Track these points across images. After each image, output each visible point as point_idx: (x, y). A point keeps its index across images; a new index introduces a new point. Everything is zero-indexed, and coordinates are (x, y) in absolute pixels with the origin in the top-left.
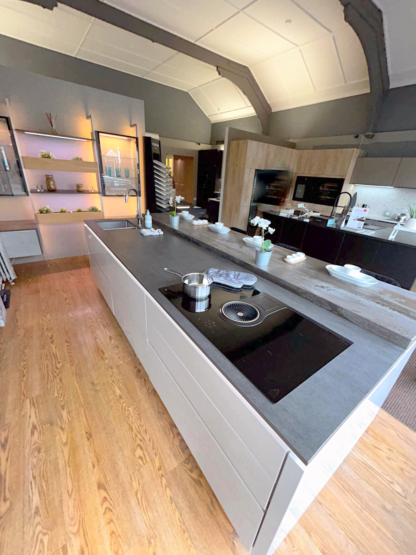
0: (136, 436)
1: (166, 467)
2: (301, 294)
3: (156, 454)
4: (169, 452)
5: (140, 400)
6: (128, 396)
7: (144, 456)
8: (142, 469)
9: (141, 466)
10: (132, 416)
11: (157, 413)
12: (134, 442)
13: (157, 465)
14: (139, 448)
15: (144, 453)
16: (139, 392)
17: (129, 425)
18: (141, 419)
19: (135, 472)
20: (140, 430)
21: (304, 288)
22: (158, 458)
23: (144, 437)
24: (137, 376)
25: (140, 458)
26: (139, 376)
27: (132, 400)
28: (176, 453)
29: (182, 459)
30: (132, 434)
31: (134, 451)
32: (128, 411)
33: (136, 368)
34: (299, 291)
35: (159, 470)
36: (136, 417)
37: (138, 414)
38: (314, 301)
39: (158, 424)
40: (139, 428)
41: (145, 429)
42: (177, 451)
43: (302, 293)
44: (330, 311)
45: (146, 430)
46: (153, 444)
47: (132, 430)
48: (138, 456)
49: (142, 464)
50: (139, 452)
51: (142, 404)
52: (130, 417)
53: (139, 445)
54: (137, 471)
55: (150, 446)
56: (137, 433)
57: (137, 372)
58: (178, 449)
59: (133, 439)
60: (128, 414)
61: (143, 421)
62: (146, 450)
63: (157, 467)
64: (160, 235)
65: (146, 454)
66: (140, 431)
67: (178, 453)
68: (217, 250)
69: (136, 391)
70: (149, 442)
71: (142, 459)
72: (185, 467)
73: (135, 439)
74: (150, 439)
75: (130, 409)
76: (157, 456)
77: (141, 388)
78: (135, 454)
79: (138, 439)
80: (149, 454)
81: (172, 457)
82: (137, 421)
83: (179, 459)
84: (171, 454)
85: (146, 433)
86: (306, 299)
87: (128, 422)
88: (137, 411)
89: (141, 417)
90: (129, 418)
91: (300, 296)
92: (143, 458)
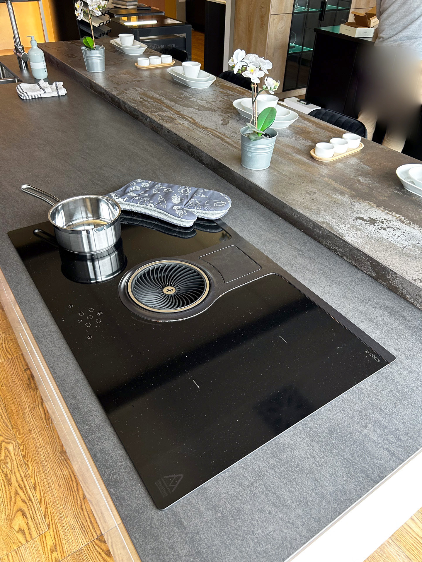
0: (17, 493)
1: (66, 546)
2: (320, 239)
3: (48, 525)
4: (73, 521)
5: (30, 430)
6: (9, 424)
7: (29, 529)
8: (22, 549)
9: (21, 544)
10: (12, 460)
11: (58, 453)
12: (12, 504)
13: (50, 543)
14: (19, 516)
15: (28, 524)
16: (29, 417)
17: (6, 476)
18: (28, 465)
19: (10, 554)
20: (24, 483)
21: (328, 224)
22: (52, 533)
23: (31, 496)
24: (29, 385)
25: (22, 531)
26: (33, 385)
27: (15, 430)
28: (85, 524)
29: (94, 534)
30: (9, 491)
31: (10, 520)
32: (6, 451)
33: (28, 372)
34: (318, 231)
35: (52, 551)
36: (20, 460)
37: (24, 457)
38: (345, 255)
39: (59, 473)
40: (23, 481)
41: (33, 481)
42: (88, 520)
43: (323, 237)
44: (372, 277)
45: (35, 483)
46: (46, 508)
47: (11, 485)
48: (16, 528)
49: (24, 542)
50: (19, 522)
51: (33, 438)
52: (9, 460)
53: (20, 510)
54: (14, 553)
55: (39, 510)
56: (18, 488)
57: (29, 379)
58: (89, 518)
59: (11, 499)
60: (6, 456)
61: (31, 468)
62: (33, 519)
63: (49, 547)
64: (59, 96)
65: (31, 524)
66: (25, 487)
67: (90, 524)
68: (169, 131)
69: (24, 415)
70: (38, 505)
71: (24, 534)
72: (99, 547)
73: (13, 500)
74: (41, 499)
75: (11, 447)
76: (51, 529)
77: (34, 408)
78: (13, 525)
79: (18, 499)
80: (36, 525)
81: (78, 530)
82: (20, 469)
83: (90, 534)
84: (76, 526)
85: (35, 489)
86: (329, 248)
87: (4, 470)
88: (23, 450)
89: (28, 461)
90: (7, 463)
91: (319, 242)
92: (26, 531)
